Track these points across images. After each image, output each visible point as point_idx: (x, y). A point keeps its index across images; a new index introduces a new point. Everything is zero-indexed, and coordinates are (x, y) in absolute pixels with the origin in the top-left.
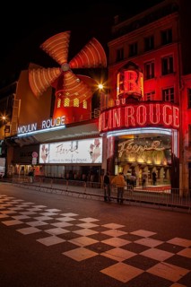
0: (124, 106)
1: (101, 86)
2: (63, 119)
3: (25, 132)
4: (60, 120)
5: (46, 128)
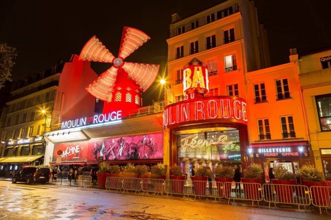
2: (119, 113)
3: (72, 127)
4: (116, 115)
5: (99, 123)
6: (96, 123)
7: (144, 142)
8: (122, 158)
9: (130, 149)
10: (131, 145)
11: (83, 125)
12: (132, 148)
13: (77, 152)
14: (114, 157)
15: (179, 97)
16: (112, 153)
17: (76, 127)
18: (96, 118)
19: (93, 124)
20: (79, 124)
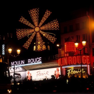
0: (68, 57)
3: (17, 65)
4: (39, 59)
5: (31, 63)
6: (29, 63)
11: (23, 64)
17: (19, 65)
18: (29, 60)
19: (28, 63)
20: (20, 63)
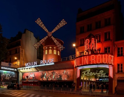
0: (90, 55)
1: (74, 45)
2: (53, 60)
3: (30, 66)
5: (43, 64)
6: (42, 64)
7: (64, 73)
8: (54, 80)
9: (58, 76)
10: (59, 74)
11: (36, 65)
12: (59, 76)
13: (33, 76)
14: (51, 79)
15: (81, 53)
16: (50, 77)
17: (32, 66)
18: (41, 62)
19: (40, 64)
20: (33, 64)
